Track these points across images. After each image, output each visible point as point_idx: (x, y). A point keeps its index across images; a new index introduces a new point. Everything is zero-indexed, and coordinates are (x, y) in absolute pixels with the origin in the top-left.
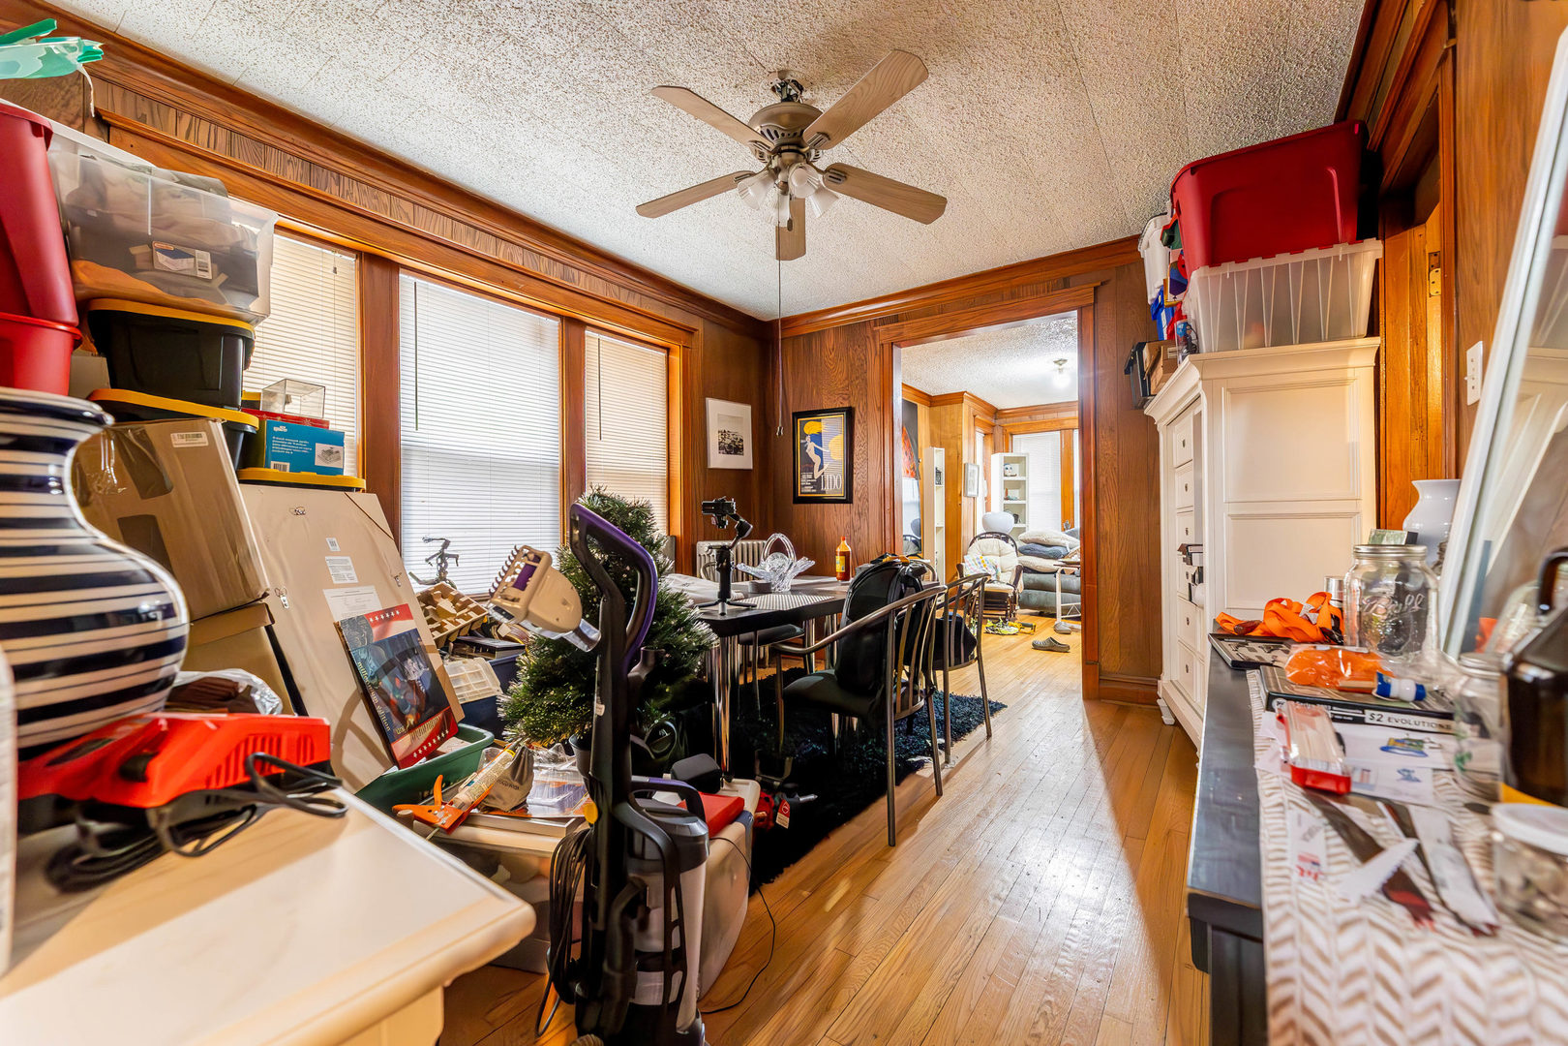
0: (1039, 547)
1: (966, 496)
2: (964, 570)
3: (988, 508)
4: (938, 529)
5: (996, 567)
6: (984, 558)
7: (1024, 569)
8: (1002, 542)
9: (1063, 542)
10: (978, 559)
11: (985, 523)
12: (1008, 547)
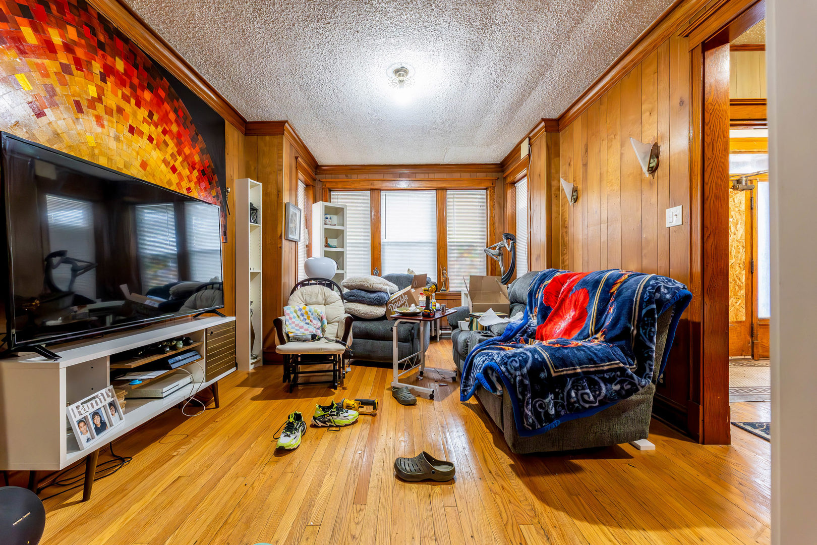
0: (363, 293)
1: (287, 239)
2: (284, 326)
3: (309, 253)
4: (254, 275)
5: (321, 319)
6: (308, 308)
7: (353, 318)
8: (327, 289)
9: (385, 287)
10: (300, 310)
11: (307, 268)
12: (335, 294)
